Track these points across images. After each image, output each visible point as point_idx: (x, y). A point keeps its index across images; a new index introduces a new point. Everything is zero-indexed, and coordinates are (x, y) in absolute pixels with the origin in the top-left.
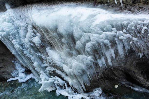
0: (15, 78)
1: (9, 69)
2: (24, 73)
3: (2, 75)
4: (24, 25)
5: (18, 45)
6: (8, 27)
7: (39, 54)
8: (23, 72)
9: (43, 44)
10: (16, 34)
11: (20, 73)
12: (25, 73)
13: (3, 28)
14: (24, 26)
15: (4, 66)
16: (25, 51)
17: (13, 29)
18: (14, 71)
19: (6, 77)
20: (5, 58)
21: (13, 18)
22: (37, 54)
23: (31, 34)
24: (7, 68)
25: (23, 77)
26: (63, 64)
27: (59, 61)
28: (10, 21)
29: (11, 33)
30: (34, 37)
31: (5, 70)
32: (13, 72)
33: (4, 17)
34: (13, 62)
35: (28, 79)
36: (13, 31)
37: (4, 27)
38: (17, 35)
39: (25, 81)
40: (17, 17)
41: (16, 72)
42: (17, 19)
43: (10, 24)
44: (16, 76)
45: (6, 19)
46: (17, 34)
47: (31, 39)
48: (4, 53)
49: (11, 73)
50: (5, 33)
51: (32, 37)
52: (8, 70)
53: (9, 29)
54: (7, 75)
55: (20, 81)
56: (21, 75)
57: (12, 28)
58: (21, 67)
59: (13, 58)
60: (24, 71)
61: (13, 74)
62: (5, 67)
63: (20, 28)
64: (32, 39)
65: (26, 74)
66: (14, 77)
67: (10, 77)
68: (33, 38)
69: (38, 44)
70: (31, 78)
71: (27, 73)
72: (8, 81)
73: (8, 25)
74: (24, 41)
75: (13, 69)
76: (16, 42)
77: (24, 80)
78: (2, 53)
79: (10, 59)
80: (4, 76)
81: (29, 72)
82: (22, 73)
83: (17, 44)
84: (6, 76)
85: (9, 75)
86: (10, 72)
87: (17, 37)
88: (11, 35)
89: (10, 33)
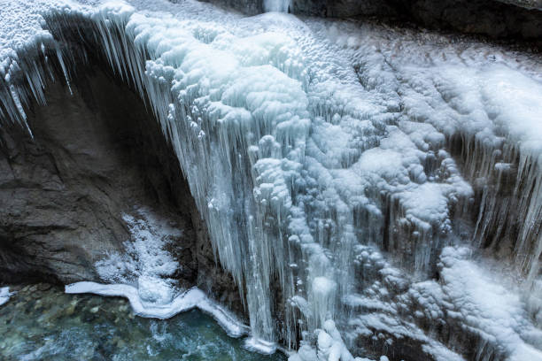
0: (109, 286)
1: (90, 244)
2: (169, 280)
3: (50, 261)
4: (377, 111)
5: (285, 186)
6: (282, 95)
7: (376, 255)
8: (163, 276)
9: (450, 227)
10: (300, 138)
11: (150, 274)
12: (174, 281)
13: (246, 90)
14: (374, 117)
15: (73, 226)
16: (298, 217)
17: (296, 111)
18: (115, 256)
19: (65, 271)
20: (96, 195)
21: (317, 60)
22: (363, 250)
23: (407, 166)
24: (83, 236)
25: (160, 297)
26: (521, 340)
27: (507, 323)
28: (302, 69)
29: (281, 125)
30: (415, 185)
31: (72, 242)
32: (107, 257)
33: (281, 45)
34: (128, 219)
35: (179, 310)
36: (297, 117)
37: (257, 85)
38: (301, 142)
39: (169, 316)
40: (335, 62)
41: (120, 264)
42: (334, 71)
43: (295, 85)
44: (117, 281)
45: (290, 55)
46: (304, 137)
47: (392, 188)
48: (105, 175)
49: (95, 260)
50: (245, 114)
51: (407, 178)
52: (84, 247)
53: (283, 102)
54: (71, 266)
55: (139, 307)
56: (153, 286)
57: (299, 106)
58: (160, 252)
59: (135, 207)
60: (170, 272)
61: (102, 265)
62: (79, 230)
63: (336, 116)
64: (401, 187)
65: (173, 285)
66: (107, 282)
67: (84, 276)
68: (406, 183)
69: (426, 220)
70: (192, 306)
71: (181, 282)
72: (69, 289)
73: (283, 86)
74: (330, 178)
75: (109, 245)
76: (279, 171)
77: (165, 312)
78: (97, 170)
79: (118, 205)
80: (55, 265)
81: (186, 279)
82: (159, 280)
83: (282, 181)
84: (65, 268)
85: (82, 268)
86: (92, 254)
87: (298, 149)
88: (275, 132)
89: (278, 122)
